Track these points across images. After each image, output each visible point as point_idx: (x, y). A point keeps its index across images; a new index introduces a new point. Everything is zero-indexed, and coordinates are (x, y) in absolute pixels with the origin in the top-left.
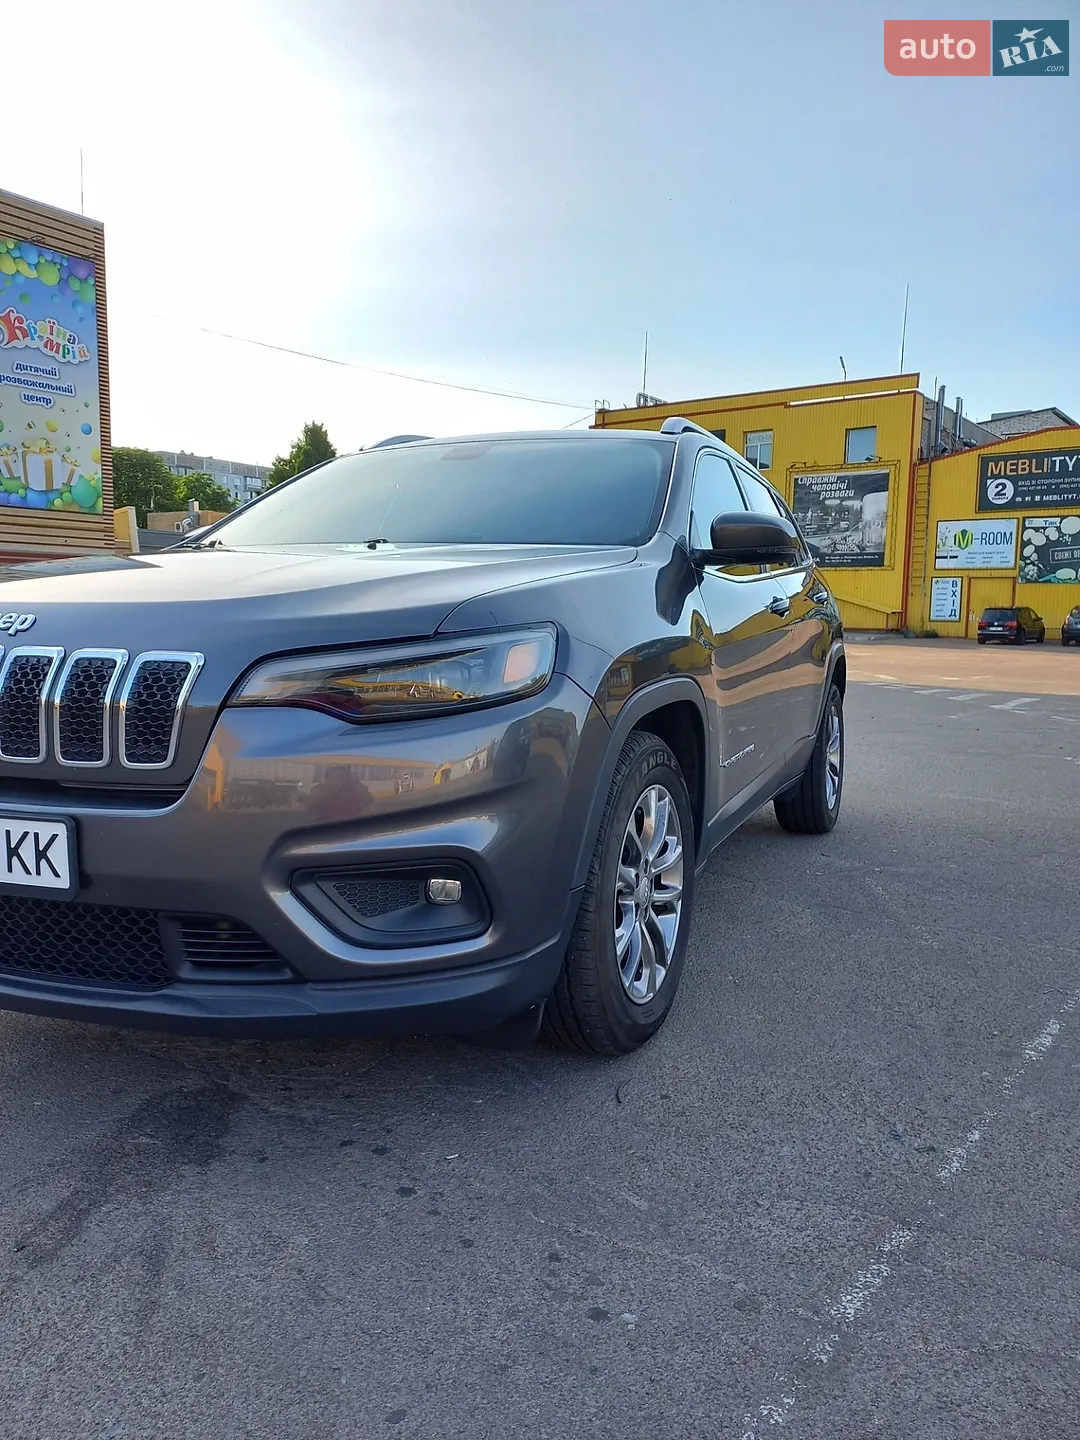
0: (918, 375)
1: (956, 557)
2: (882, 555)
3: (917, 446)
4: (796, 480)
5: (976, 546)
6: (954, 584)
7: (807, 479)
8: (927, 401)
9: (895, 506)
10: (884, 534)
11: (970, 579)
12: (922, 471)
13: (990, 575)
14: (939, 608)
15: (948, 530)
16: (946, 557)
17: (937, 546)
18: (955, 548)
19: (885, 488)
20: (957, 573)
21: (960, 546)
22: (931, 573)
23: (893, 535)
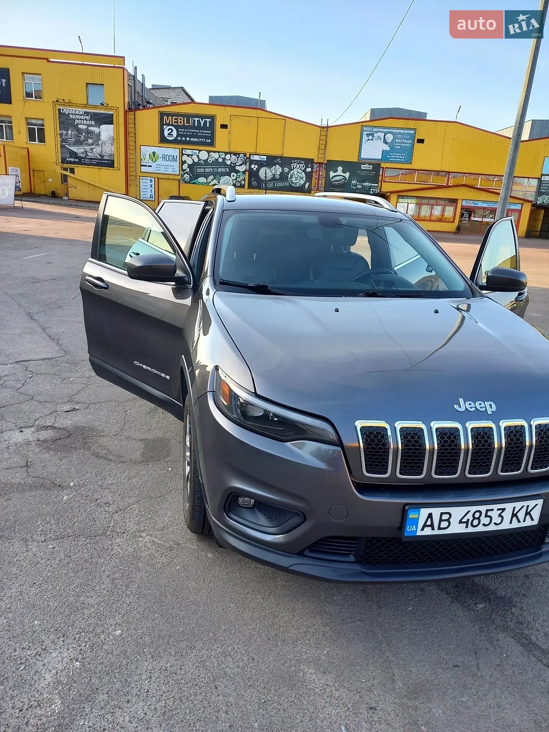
0: (124, 57)
1: (151, 166)
2: (113, 161)
3: (127, 101)
4: (59, 110)
5: (160, 161)
6: (151, 181)
7: (66, 110)
8: (129, 75)
9: (118, 133)
10: (113, 149)
11: (158, 179)
12: (131, 115)
13: (168, 177)
14: (144, 193)
15: (146, 151)
16: (146, 166)
17: (141, 160)
18: (150, 161)
19: (111, 123)
20: (152, 175)
21: (152, 160)
22: (139, 174)
23: (118, 149)
